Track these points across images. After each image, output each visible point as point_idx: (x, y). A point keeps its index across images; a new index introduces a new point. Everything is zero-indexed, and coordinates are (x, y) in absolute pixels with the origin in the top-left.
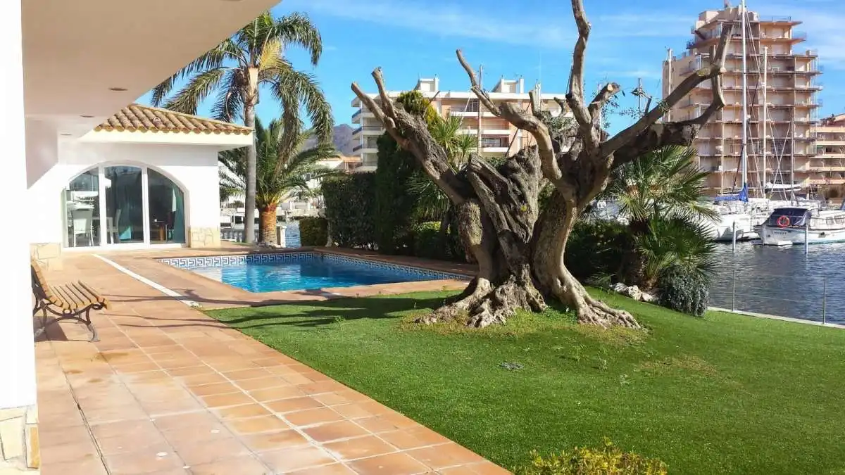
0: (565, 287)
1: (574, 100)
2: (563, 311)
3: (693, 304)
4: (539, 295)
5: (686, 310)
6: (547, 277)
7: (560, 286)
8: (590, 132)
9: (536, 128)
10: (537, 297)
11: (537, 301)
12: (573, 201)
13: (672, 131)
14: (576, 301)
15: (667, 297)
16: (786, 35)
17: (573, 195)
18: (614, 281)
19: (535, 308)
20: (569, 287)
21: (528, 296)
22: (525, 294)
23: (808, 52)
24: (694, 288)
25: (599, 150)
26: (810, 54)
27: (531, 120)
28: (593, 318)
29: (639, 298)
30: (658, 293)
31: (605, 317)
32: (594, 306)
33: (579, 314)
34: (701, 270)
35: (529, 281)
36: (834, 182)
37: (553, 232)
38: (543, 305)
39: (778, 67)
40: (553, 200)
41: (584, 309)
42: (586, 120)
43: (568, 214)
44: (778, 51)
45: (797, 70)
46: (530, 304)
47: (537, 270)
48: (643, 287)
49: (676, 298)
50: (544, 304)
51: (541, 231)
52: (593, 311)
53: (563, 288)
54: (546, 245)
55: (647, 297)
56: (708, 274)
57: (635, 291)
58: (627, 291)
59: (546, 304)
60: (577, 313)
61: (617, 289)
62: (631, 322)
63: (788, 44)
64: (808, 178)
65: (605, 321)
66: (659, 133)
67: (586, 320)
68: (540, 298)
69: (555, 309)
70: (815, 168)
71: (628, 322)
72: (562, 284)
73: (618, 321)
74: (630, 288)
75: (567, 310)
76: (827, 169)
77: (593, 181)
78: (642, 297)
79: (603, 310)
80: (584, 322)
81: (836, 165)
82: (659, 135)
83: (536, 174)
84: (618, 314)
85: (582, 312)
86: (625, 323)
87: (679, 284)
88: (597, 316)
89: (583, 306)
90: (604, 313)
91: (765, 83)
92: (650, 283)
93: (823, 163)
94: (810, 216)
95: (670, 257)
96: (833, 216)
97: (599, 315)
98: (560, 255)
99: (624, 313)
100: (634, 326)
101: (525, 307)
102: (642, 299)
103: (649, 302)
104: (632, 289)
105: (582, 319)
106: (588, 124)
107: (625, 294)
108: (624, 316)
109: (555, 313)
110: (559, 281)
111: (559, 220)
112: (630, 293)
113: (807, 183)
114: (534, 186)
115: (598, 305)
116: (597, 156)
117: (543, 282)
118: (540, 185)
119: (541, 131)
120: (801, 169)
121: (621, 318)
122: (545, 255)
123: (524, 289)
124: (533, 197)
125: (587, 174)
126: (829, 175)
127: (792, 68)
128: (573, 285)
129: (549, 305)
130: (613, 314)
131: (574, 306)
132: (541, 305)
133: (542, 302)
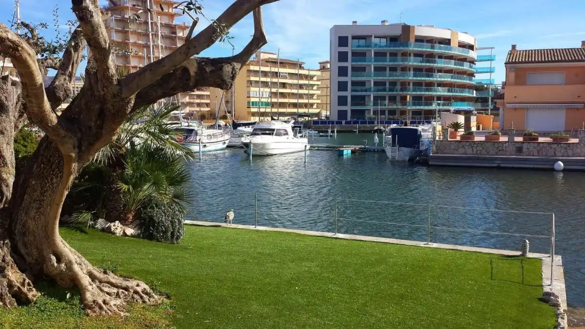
0: (63, 265)
1: (87, 8)
2: (62, 298)
3: (172, 233)
4: (27, 281)
5: (166, 239)
6: (35, 252)
7: (56, 264)
8: (107, 61)
9: (18, 50)
10: (23, 284)
11: (25, 290)
12: (73, 155)
13: (208, 69)
14: (80, 282)
15: (149, 229)
16: (170, 10)
17: (74, 147)
18: (95, 218)
19: (22, 300)
20: (69, 264)
21: (10, 285)
22: (5, 283)
23: (184, 23)
24: (172, 218)
25: (118, 87)
26: (186, 25)
27: (10, 36)
28: (104, 302)
29: (122, 233)
30: (140, 226)
31: (118, 295)
32: (101, 282)
33: (85, 299)
34: (176, 200)
35: (11, 263)
36: (202, 109)
37: (42, 194)
38: (33, 294)
39: (166, 32)
40: (42, 152)
41: (92, 292)
42: (103, 43)
43: (65, 171)
44: (166, 20)
45: (178, 35)
46: (14, 295)
47: (20, 245)
48: (124, 222)
49: (157, 229)
50: (34, 292)
51: (25, 193)
52: (102, 290)
53: (59, 267)
54: (33, 213)
55: (130, 231)
56: (184, 204)
57: (117, 227)
58: (109, 228)
59: (37, 290)
60: (82, 300)
61: (98, 226)
62: (147, 294)
63: (172, 16)
64: (188, 107)
65: (118, 302)
66: (193, 70)
67: (97, 309)
68: (29, 284)
69: (50, 295)
70: (192, 101)
71: (145, 296)
72: (59, 260)
73: (133, 298)
74: (112, 224)
75: (68, 296)
76: (198, 101)
77: (101, 128)
78: (124, 233)
79: (113, 285)
80: (95, 312)
81: (203, 99)
82: (192, 73)
83: (10, 114)
84: (132, 288)
85: (89, 296)
86: (142, 297)
87: (159, 216)
88: (108, 298)
89: (90, 288)
90: (115, 290)
91: (159, 41)
92: (131, 216)
93: (195, 97)
94: (196, 134)
95: (147, 189)
96: (211, 134)
97: (108, 294)
98: (54, 224)
99: (138, 285)
100: (151, 299)
101: (8, 301)
102: (125, 234)
103: (132, 236)
104: (114, 225)
105: (90, 308)
106: (105, 49)
107: (108, 230)
108: (139, 289)
109: (52, 303)
110: (54, 258)
111: (52, 179)
112: (112, 230)
113: (188, 110)
114: (8, 128)
115: (106, 280)
116: (114, 96)
117: (29, 259)
118: (16, 127)
119: (25, 55)
120: (184, 100)
121: (136, 292)
122: (31, 224)
123: (5, 276)
124: (8, 144)
125: (94, 119)
126: (199, 105)
127: (175, 33)
128: (74, 261)
129: (41, 292)
130: (126, 289)
131: (76, 288)
132: (30, 295)
133: (30, 290)
